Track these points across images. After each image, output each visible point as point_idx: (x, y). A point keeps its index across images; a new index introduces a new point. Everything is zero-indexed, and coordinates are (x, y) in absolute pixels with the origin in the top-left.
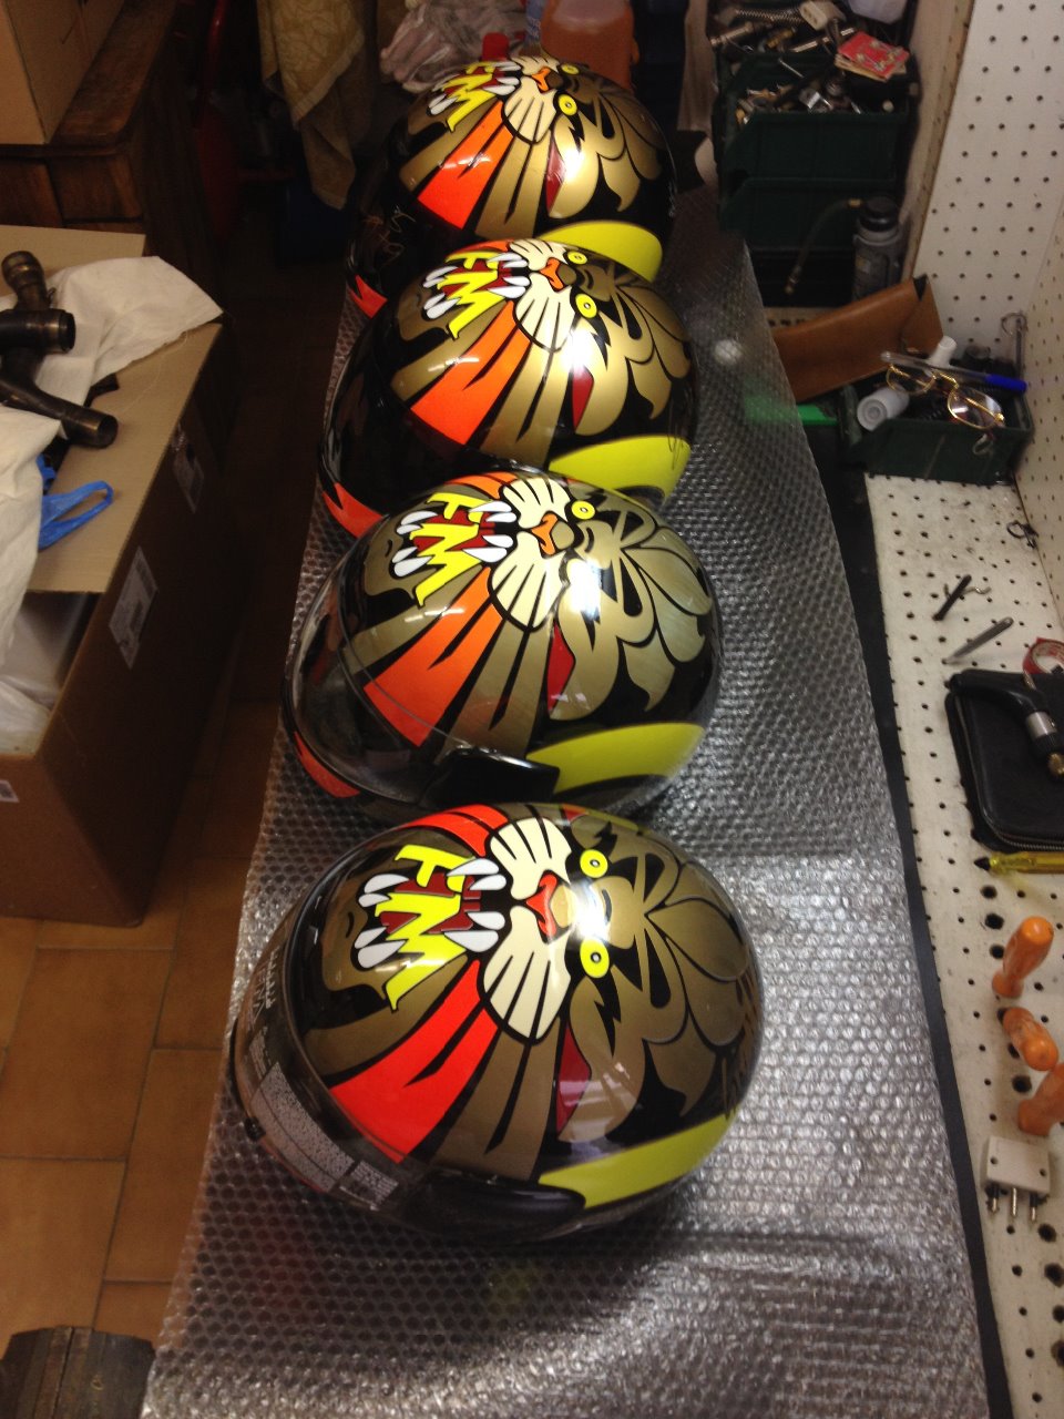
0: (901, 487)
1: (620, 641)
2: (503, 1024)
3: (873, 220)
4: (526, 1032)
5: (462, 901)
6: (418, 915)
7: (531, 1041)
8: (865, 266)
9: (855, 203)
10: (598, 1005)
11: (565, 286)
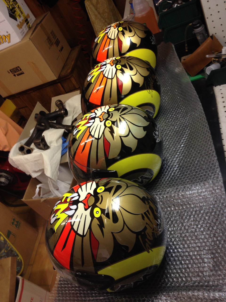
0: (223, 87)
1: (120, 137)
2: (76, 233)
3: (195, 26)
4: (82, 234)
5: (69, 204)
6: (60, 209)
7: (83, 236)
8: (199, 38)
9: (191, 24)
10: (98, 224)
11: (114, 64)
